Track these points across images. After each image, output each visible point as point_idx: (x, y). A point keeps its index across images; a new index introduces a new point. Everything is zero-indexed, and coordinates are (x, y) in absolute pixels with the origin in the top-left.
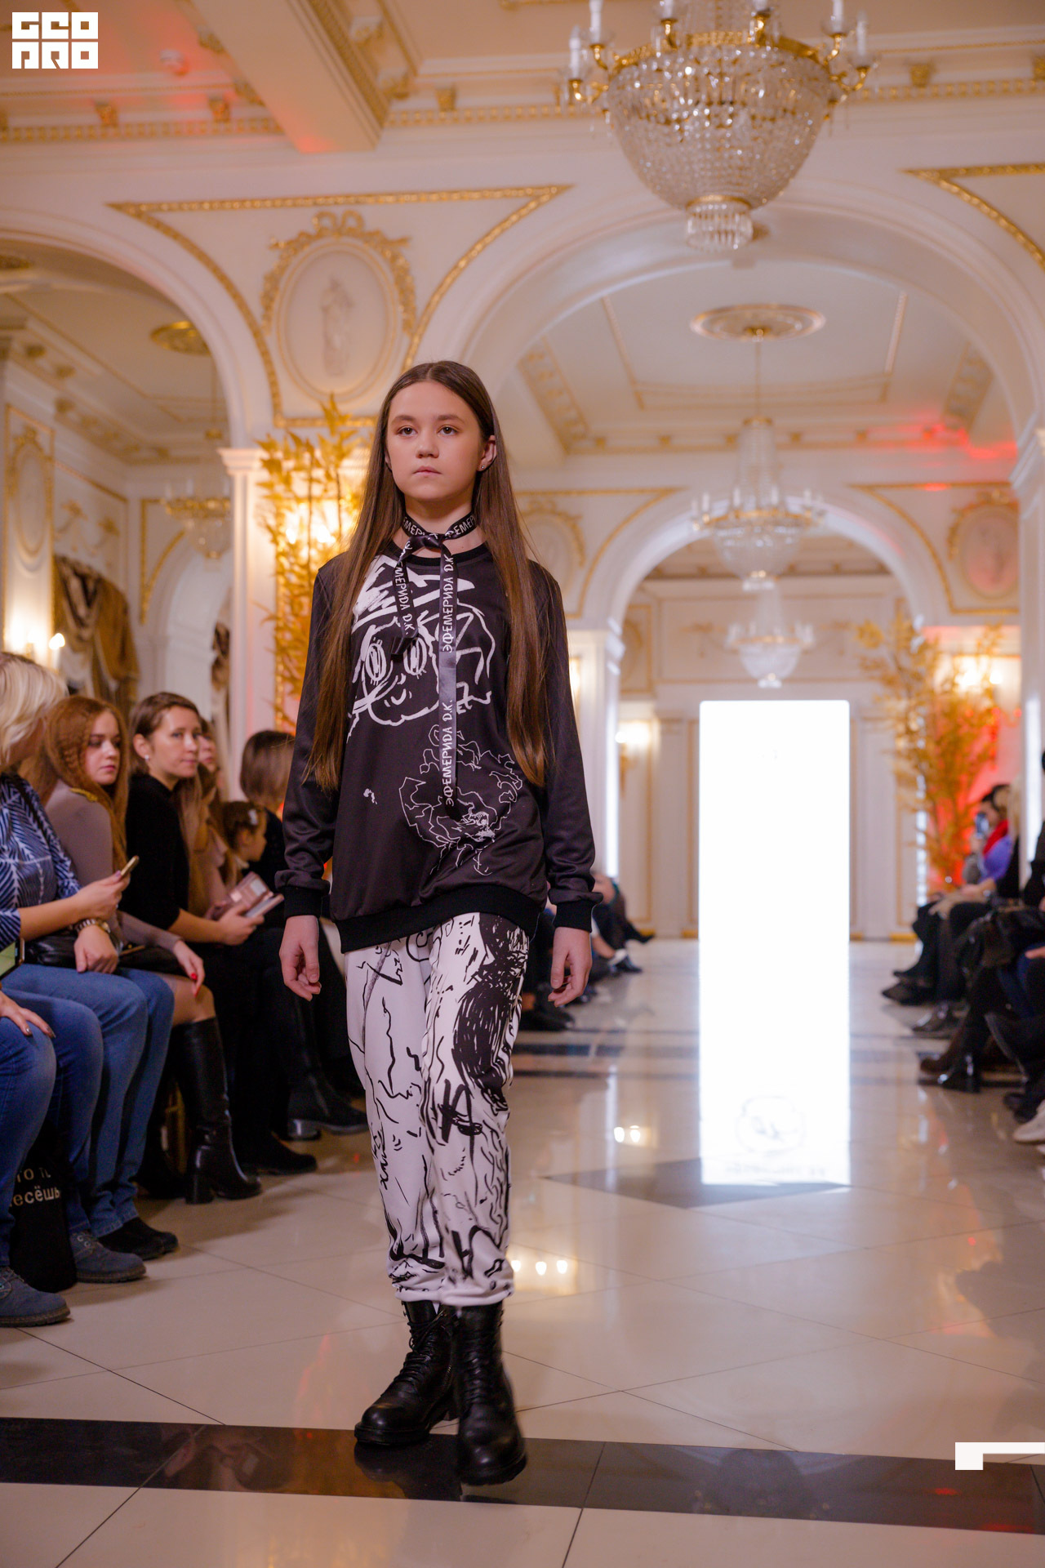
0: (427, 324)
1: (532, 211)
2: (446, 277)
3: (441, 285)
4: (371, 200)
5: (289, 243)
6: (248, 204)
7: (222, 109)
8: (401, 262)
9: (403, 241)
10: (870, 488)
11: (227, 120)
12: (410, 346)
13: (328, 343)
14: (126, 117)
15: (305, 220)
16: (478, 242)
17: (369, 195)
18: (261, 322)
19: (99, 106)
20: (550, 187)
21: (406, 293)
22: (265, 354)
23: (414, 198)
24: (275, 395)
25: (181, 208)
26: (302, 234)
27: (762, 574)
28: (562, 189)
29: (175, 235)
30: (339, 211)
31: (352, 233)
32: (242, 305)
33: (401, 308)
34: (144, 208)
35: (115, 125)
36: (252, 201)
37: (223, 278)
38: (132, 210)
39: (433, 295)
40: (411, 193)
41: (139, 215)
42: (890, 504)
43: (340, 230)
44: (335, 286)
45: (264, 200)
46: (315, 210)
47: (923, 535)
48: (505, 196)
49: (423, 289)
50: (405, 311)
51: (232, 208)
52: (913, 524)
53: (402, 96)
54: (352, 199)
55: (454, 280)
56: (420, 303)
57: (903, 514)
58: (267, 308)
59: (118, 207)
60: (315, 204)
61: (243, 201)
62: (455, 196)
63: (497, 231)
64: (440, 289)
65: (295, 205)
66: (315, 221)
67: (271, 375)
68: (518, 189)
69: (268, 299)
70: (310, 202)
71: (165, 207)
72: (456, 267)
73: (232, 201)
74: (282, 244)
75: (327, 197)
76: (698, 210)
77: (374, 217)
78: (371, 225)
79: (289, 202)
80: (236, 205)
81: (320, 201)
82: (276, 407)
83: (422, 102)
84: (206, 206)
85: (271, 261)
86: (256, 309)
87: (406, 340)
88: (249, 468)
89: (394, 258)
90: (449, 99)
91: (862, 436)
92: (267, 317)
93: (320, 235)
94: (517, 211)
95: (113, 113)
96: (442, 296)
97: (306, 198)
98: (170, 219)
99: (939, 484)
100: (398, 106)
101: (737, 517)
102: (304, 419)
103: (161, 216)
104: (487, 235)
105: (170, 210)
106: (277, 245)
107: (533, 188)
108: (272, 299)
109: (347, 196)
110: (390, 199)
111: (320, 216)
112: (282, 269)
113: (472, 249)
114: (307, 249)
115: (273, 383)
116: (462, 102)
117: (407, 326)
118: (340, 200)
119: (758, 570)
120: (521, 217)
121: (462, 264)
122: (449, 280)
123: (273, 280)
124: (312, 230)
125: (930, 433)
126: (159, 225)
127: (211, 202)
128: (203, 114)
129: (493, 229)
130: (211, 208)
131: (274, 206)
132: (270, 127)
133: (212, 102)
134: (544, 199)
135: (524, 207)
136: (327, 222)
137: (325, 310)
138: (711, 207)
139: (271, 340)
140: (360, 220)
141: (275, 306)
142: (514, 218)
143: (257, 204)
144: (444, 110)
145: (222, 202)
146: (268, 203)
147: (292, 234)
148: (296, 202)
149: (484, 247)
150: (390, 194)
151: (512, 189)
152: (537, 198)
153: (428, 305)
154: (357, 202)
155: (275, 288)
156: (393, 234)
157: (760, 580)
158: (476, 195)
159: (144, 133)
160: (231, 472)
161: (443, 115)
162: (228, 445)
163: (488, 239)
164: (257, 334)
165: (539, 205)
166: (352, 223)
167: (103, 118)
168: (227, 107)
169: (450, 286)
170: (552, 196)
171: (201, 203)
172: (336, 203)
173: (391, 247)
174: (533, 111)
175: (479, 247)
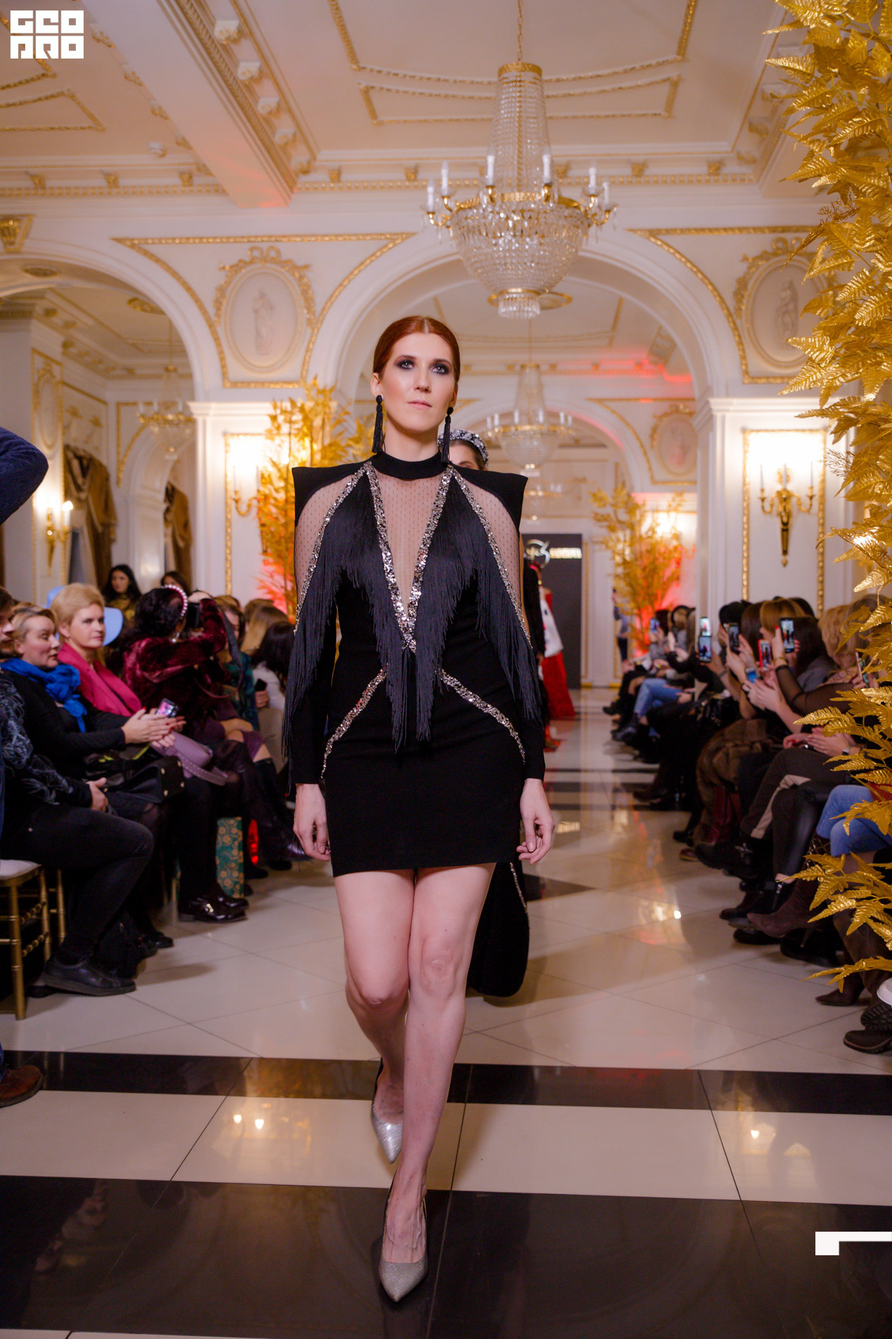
0: (322, 322)
1: (390, 248)
2: (335, 292)
3: (331, 296)
4: (285, 240)
5: (232, 267)
6: (205, 241)
7: (188, 178)
8: (306, 280)
9: (306, 267)
10: (601, 401)
11: (191, 184)
12: (312, 336)
13: (258, 333)
14: (123, 182)
15: (242, 252)
16: (355, 269)
17: (284, 236)
18: (214, 318)
19: (107, 176)
20: (402, 234)
21: (309, 302)
22: (216, 339)
23: (313, 239)
24: (223, 366)
25: (160, 243)
26: (240, 261)
27: (533, 466)
28: (410, 235)
29: (158, 260)
30: (265, 246)
31: (273, 261)
32: (201, 307)
33: (306, 311)
34: (136, 242)
35: (117, 186)
36: (208, 238)
37: (189, 289)
38: (128, 243)
39: (327, 303)
40: (312, 236)
41: (133, 246)
42: (614, 412)
43: (265, 259)
44: (262, 296)
45: (215, 238)
46: (250, 245)
47: (635, 432)
48: (373, 239)
49: (319, 297)
50: (308, 313)
51: (194, 243)
52: (628, 424)
53: (306, 172)
54: (273, 239)
55: (340, 293)
56: (318, 308)
57: (622, 419)
58: (218, 309)
59: (120, 241)
60: (249, 241)
61: (201, 238)
62: (340, 238)
63: (368, 262)
64: (331, 299)
65: (235, 242)
66: (249, 253)
67: (221, 353)
68: (381, 234)
69: (218, 303)
70: (246, 240)
71: (150, 241)
72: (341, 285)
73: (194, 238)
74: (227, 268)
75: (256, 237)
76: (507, 297)
77: (288, 251)
78: (285, 257)
79: (232, 240)
80: (197, 241)
81: (253, 239)
82: (224, 375)
83: (319, 177)
84: (177, 241)
85: (221, 279)
86: (211, 310)
87: (309, 331)
88: (207, 415)
89: (301, 278)
90: (336, 175)
91: (596, 366)
92: (218, 315)
93: (252, 262)
94: (380, 250)
95: (116, 180)
96: (332, 303)
97: (243, 237)
98: (152, 249)
99: (645, 399)
100: (303, 179)
101: (517, 430)
102: (243, 383)
103: (146, 247)
104: (362, 264)
105: (153, 243)
106: (224, 268)
107: (391, 234)
108: (221, 304)
109: (270, 237)
110: (298, 239)
111: (252, 249)
112: (228, 283)
113: (351, 273)
114: (244, 271)
115: (222, 359)
116: (344, 177)
117: (309, 322)
118: (265, 239)
119: (530, 463)
120: (383, 253)
121: (345, 283)
122: (337, 294)
123: (221, 290)
124: (247, 259)
125: (640, 365)
126: (146, 253)
127: (180, 239)
128: (176, 181)
129: (365, 260)
130: (180, 243)
131: (221, 242)
132: (219, 190)
133: (181, 174)
134: (398, 241)
135: (386, 246)
136: (256, 253)
137: (256, 311)
138: (515, 296)
139: (220, 330)
140: (278, 252)
141: (223, 308)
142: (379, 254)
143: (211, 240)
144: (334, 182)
145: (188, 239)
146: (218, 240)
147: (234, 261)
148: (237, 240)
149: (359, 272)
150: (298, 236)
151: (377, 234)
152: (393, 240)
153: (323, 309)
154: (277, 241)
155: (223, 296)
156: (300, 263)
157: (532, 470)
158: (354, 238)
159: (135, 192)
160: (195, 417)
161: (332, 185)
162: (193, 398)
163: (362, 267)
164: (211, 326)
165: (395, 245)
166: (273, 254)
167: (109, 182)
168: (191, 177)
169: (337, 296)
170: (403, 240)
171: (174, 239)
172: (263, 241)
173: (299, 271)
174: (391, 184)
175: (356, 272)
